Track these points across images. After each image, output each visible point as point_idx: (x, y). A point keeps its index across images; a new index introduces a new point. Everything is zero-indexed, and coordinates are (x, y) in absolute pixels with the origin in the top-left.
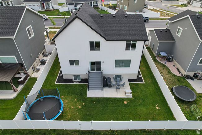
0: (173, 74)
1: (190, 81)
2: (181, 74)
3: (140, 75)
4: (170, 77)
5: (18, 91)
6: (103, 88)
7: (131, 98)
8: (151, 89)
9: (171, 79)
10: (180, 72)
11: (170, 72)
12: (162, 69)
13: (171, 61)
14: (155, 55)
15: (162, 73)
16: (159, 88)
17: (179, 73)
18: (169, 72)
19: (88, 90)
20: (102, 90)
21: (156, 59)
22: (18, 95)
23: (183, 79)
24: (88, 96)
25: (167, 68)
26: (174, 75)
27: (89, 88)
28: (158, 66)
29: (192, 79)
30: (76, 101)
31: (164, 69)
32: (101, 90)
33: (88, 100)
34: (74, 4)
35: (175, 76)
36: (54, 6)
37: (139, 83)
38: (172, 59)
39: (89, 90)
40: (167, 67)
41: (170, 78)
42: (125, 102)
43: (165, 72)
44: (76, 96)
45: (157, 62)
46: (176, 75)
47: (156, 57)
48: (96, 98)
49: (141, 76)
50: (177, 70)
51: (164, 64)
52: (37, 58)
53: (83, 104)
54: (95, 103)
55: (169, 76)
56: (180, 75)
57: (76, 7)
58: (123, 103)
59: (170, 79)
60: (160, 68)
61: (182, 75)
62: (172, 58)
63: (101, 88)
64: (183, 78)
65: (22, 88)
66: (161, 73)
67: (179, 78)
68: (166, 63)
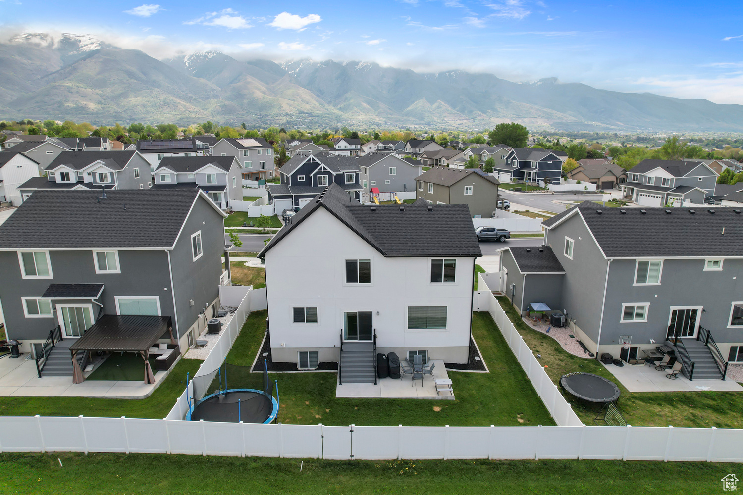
0: (568, 354)
1: (611, 369)
2: (588, 353)
3: (478, 355)
4: (560, 360)
5: (155, 383)
6: (378, 380)
7: (453, 400)
8: (506, 384)
9: (563, 364)
10: (585, 349)
11: (559, 350)
12: (538, 344)
13: (563, 327)
14: (520, 312)
15: (538, 352)
16: (528, 382)
17: (585, 351)
18: (556, 350)
19: (338, 383)
20: (376, 384)
21: (523, 323)
22: (157, 391)
23: (593, 364)
24: (337, 396)
25: (553, 342)
26: (571, 357)
27: (342, 380)
28: (528, 337)
29: (618, 363)
30: (307, 405)
31: (544, 344)
32: (371, 384)
33: (338, 404)
34: (291, 197)
35: (573, 359)
36: (232, 203)
37: (474, 373)
38: (566, 320)
39: (340, 384)
40: (553, 339)
41: (559, 362)
42: (437, 409)
43: (546, 350)
44: (309, 396)
45: (524, 329)
46: (576, 357)
47: (523, 319)
48: (360, 399)
49: (480, 357)
50: (578, 345)
51: (545, 332)
52: (201, 314)
53: (328, 411)
54: (358, 410)
55: (557, 357)
56: (586, 356)
57: (297, 204)
58: (432, 410)
59: (558, 365)
60: (534, 342)
61: (593, 355)
62: (564, 316)
63: (374, 379)
64: (596, 362)
65: (165, 378)
66: (536, 352)
67: (583, 363)
68: (551, 330)
